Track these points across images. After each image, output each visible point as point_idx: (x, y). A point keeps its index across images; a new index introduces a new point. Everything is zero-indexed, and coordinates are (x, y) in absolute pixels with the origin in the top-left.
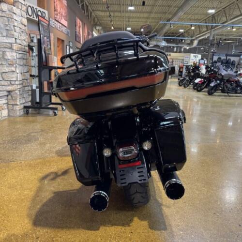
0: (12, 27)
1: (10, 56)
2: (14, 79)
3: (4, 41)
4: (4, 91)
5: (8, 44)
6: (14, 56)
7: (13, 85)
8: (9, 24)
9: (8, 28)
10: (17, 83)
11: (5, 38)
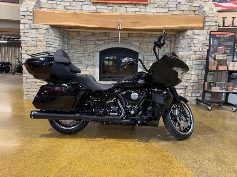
0: (192, 44)
1: (189, 64)
2: (189, 79)
3: (187, 54)
4: (182, 85)
5: (188, 56)
6: (190, 63)
7: (188, 82)
8: (191, 43)
9: (189, 46)
10: (190, 81)
11: (187, 52)
